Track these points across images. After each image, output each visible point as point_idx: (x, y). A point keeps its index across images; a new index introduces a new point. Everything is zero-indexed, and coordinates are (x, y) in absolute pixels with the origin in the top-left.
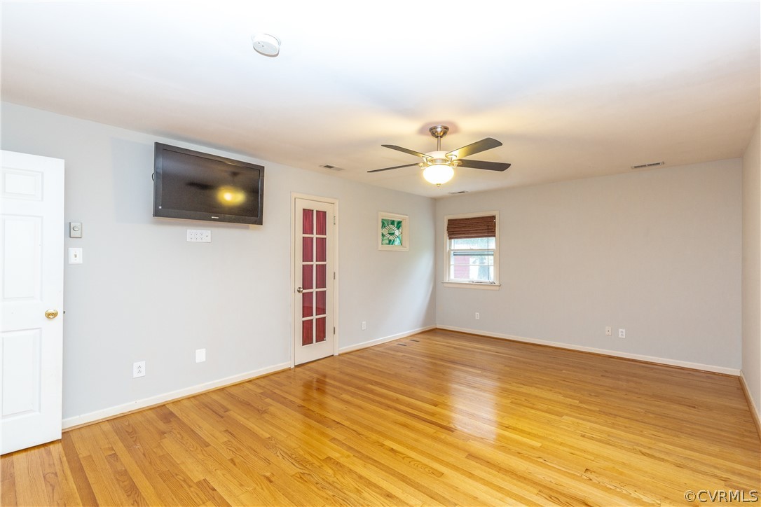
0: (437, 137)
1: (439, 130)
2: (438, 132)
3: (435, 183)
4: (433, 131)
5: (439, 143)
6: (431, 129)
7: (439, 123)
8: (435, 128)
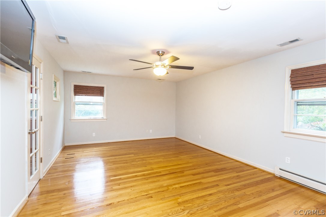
0: (160, 56)
1: (160, 53)
2: (160, 54)
3: (159, 75)
4: (158, 53)
5: (160, 58)
6: (157, 52)
7: (160, 49)
8: (159, 52)
